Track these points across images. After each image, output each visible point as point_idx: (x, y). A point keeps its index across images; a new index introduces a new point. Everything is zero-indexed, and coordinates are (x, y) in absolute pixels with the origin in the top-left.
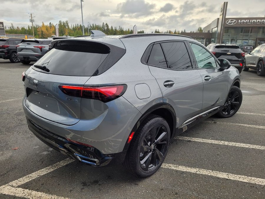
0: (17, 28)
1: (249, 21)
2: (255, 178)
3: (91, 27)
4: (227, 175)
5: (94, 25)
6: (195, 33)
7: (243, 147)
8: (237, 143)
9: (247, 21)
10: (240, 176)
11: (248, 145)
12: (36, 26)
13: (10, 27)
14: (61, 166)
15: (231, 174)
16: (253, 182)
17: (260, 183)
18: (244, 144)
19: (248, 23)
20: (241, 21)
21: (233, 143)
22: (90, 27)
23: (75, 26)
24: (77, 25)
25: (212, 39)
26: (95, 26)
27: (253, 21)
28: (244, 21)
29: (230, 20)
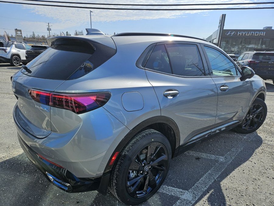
9: (246, 33)
19: (247, 35)
20: (240, 33)
27: (251, 32)
28: (243, 33)
29: (230, 31)
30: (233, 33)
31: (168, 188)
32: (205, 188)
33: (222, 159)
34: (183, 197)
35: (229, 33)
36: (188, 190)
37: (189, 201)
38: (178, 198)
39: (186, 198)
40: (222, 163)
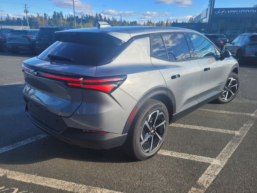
0: (12, 19)
1: (238, 11)
2: (196, 156)
3: (85, 17)
4: (172, 153)
5: (88, 15)
6: (187, 23)
7: (196, 129)
8: (192, 126)
9: (236, 11)
10: (183, 154)
11: (201, 127)
12: (32, 17)
13: (6, 18)
14: (20, 145)
15: (175, 152)
16: (193, 159)
17: (199, 160)
18: (198, 127)
19: (237, 14)
20: (230, 11)
21: (187, 126)
22: (83, 18)
23: (69, 16)
24: (71, 16)
25: (202, 29)
26: (88, 17)
27: (242, 11)
28: (233, 12)
29: (220, 10)
30: (223, 12)
31: (198, 157)
32: (229, 156)
33: (237, 133)
34: (212, 163)
35: (219, 12)
36: (215, 158)
37: (218, 166)
38: (209, 164)
39: (215, 164)
40: (238, 136)
